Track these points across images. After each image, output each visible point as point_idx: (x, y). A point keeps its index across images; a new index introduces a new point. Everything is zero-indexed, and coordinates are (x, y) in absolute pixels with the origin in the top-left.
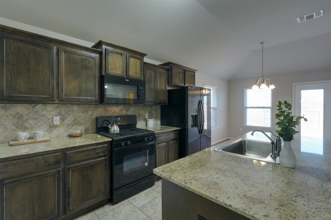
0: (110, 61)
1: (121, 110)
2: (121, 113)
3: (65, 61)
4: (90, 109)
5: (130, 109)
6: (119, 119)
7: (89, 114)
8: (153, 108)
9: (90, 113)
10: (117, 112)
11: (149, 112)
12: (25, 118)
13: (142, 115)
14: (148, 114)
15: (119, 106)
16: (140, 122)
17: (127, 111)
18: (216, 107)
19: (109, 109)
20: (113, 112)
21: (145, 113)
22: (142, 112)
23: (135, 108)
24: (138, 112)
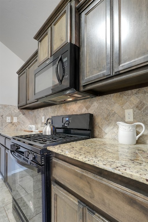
1: (80, 107)
11: (137, 107)
14: (134, 111)
16: (112, 127)
17: (87, 108)
20: (72, 110)
21: (123, 110)
22: (116, 108)
23: (101, 101)
24: (107, 109)
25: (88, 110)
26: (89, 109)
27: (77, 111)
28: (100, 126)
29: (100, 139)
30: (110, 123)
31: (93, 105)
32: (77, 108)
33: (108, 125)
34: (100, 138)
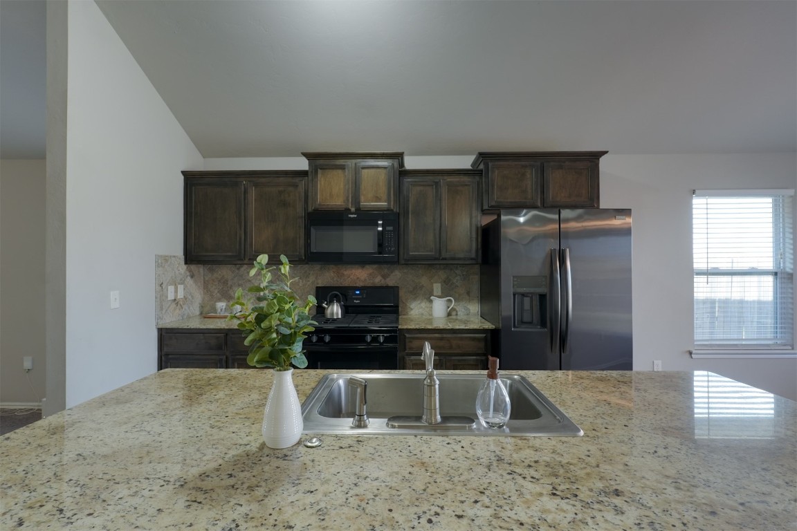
0: (321, 184)
1: (370, 274)
2: (372, 281)
3: (255, 200)
4: (312, 272)
5: (392, 272)
6: (358, 292)
7: (311, 281)
8: (458, 272)
9: (312, 279)
10: (362, 278)
11: (445, 282)
12: (230, 283)
13: (423, 286)
14: (442, 286)
15: (367, 266)
16: (419, 302)
17: (384, 277)
18: (788, 270)
19: (346, 273)
20: (355, 278)
21: (432, 284)
22: (424, 281)
23: (405, 271)
24: (413, 281)
25: (385, 279)
26: (388, 279)
27: (365, 280)
28: (404, 301)
29: (404, 317)
30: (416, 297)
31: (393, 274)
32: (366, 275)
33: (415, 299)
34: (404, 315)
